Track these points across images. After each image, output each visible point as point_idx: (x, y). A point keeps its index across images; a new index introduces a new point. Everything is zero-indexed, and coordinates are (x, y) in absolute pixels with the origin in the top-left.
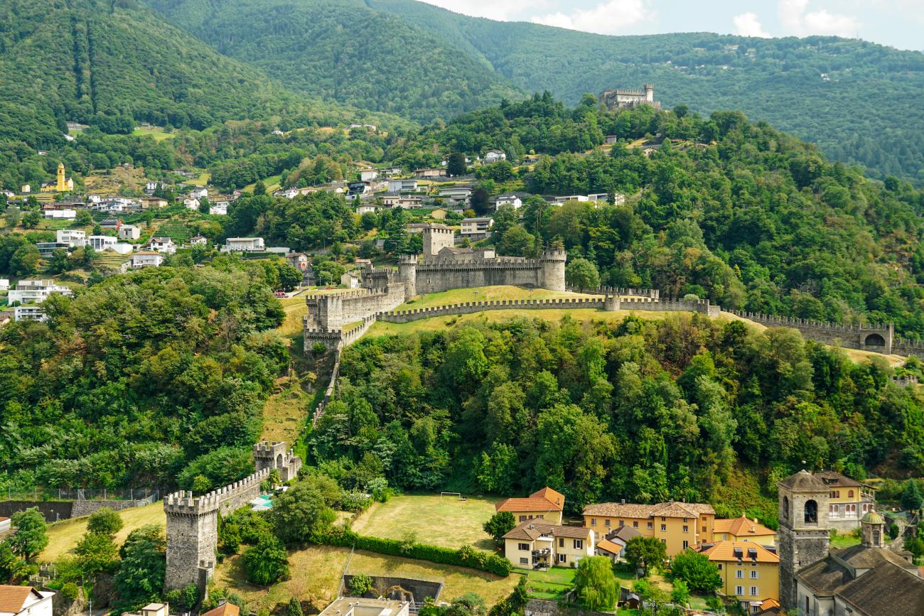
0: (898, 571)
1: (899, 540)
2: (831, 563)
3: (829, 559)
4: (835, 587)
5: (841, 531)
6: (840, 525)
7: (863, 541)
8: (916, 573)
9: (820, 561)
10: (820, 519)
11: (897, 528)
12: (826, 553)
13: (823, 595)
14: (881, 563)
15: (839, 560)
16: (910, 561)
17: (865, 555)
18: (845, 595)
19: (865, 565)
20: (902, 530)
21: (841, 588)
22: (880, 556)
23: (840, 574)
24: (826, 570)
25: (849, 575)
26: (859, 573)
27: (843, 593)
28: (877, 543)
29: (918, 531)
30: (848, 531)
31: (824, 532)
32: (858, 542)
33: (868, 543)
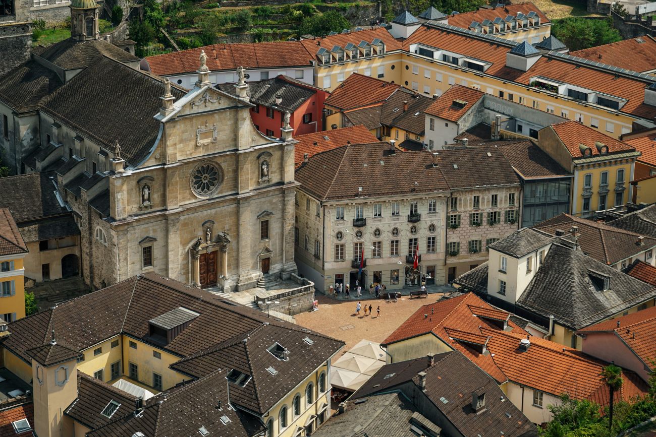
0: (116, 66)
1: (123, 25)
2: (34, 67)
3: (32, 62)
4: (40, 98)
5: (50, 22)
6: (50, 14)
7: (74, 34)
8: (137, 68)
9: (20, 67)
10: (18, 11)
11: (120, 11)
12: (27, 54)
13: (25, 110)
14: (95, 58)
15: (45, 62)
16: (132, 53)
17: (76, 52)
18: (51, 108)
19: (76, 64)
20: (126, 13)
21: (47, 99)
22: (95, 50)
23: (45, 80)
24: (28, 78)
25: (57, 80)
26: (70, 76)
27: (50, 104)
28: (91, 34)
29: (146, 12)
30: (60, 21)
31: (24, 27)
32: (67, 35)
33: (81, 35)
